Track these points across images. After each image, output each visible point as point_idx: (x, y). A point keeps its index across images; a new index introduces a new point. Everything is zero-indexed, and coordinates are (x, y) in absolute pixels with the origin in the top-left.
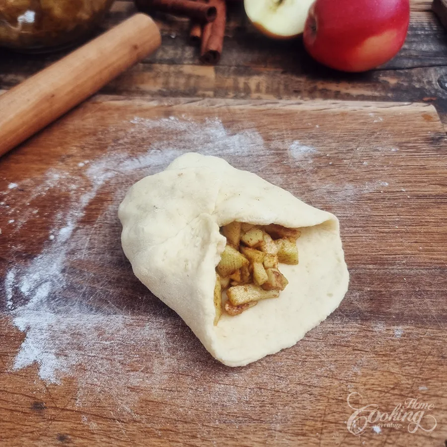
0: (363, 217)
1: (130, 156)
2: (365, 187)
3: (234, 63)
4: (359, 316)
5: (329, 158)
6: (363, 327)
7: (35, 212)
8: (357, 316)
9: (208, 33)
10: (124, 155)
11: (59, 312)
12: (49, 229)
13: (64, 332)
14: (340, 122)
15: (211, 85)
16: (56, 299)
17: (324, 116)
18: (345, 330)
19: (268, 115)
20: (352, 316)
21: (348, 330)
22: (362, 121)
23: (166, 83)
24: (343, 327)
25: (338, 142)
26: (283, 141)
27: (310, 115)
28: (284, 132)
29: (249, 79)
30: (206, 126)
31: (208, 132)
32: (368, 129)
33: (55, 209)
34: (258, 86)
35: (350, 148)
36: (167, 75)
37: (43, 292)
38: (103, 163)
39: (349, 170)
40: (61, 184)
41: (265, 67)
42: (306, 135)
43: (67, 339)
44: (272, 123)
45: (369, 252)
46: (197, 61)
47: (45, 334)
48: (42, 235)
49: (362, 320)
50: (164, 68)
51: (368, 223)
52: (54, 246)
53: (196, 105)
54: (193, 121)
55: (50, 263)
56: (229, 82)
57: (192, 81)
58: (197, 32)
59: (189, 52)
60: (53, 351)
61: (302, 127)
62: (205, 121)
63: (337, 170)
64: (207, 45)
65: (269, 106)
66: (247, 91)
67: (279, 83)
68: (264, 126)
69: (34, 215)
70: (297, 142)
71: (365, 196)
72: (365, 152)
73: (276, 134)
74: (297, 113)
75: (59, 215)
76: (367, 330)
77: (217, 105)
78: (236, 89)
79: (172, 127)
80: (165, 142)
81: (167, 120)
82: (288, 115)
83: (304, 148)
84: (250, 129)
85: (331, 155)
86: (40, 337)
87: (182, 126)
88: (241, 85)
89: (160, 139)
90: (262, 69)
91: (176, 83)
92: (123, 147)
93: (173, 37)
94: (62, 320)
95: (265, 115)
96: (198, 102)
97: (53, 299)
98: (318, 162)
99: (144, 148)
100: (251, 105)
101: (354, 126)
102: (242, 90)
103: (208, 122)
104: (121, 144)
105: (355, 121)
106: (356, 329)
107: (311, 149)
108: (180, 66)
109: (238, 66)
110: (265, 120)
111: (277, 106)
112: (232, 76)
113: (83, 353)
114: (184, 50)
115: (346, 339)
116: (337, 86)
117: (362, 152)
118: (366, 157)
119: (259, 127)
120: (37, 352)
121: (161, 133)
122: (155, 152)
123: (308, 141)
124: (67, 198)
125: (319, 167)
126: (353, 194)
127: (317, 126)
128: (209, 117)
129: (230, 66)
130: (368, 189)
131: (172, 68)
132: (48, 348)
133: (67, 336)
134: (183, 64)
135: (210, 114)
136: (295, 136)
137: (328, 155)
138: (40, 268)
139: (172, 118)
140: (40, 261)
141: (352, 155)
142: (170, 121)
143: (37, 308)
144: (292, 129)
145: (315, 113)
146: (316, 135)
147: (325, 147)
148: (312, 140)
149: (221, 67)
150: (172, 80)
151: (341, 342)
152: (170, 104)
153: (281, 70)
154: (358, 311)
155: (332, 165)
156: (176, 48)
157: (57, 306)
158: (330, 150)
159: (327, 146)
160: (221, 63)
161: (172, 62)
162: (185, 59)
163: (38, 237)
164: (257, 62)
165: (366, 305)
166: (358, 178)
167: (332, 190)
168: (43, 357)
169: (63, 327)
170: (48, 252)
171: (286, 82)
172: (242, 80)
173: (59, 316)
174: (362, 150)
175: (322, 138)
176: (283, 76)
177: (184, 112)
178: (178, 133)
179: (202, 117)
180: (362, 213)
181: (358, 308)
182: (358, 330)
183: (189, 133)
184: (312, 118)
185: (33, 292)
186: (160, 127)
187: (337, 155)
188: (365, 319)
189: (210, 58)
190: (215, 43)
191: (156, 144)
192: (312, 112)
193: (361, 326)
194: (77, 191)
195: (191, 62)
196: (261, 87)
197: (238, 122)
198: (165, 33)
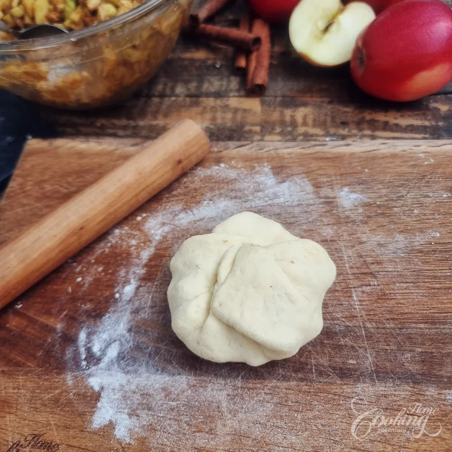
0: (414, 271)
1: (185, 209)
2: (416, 238)
3: (279, 93)
4: (411, 379)
5: (379, 206)
6: (415, 390)
7: (100, 269)
8: (408, 379)
9: (253, 64)
10: (178, 207)
11: (128, 372)
12: (113, 287)
13: (134, 392)
14: (389, 165)
15: (258, 119)
16: (126, 359)
17: (373, 158)
18: (397, 393)
19: (316, 159)
20: (404, 379)
21: (400, 393)
22: (412, 163)
23: (214, 119)
24: (395, 391)
25: (388, 188)
26: (332, 188)
27: (359, 158)
28: (334, 178)
29: (295, 111)
30: (255, 173)
31: (258, 180)
32: (419, 172)
33: (119, 266)
34: (305, 118)
35: (400, 194)
36: (214, 109)
37: (113, 352)
38: (159, 216)
39: (400, 219)
40: (122, 240)
41: (311, 97)
42: (355, 180)
43: (138, 399)
44: (320, 168)
45: (420, 310)
46: (242, 93)
47: (118, 395)
48: (108, 293)
49: (414, 383)
50: (211, 102)
51: (418, 279)
52: (120, 304)
53: (244, 150)
54: (242, 168)
55: (117, 322)
56: (276, 116)
57: (239, 116)
58: (242, 63)
59: (234, 83)
60: (126, 411)
61: (351, 171)
62: (254, 168)
63: (387, 220)
64: (253, 78)
65: (318, 149)
66: (294, 124)
67: (326, 115)
68: (313, 171)
69: (100, 273)
70: (346, 189)
71: (416, 248)
72: (416, 198)
73: (325, 180)
74: (345, 155)
75: (122, 273)
76: (418, 394)
77: (265, 150)
78: (283, 123)
79: (223, 175)
80: (217, 192)
81: (217, 167)
82: (337, 159)
83: (353, 196)
84: (298, 176)
85: (382, 203)
86: (113, 397)
87: (232, 174)
88: (288, 119)
89: (212, 189)
90: (308, 99)
91: (223, 118)
92: (177, 198)
93: (218, 66)
94: (131, 380)
95: (314, 159)
96: (247, 147)
97: (123, 359)
98: (367, 210)
99: (197, 200)
100: (299, 147)
101: (404, 169)
102: (288, 123)
103: (257, 169)
104: (175, 196)
105: (405, 163)
106: (407, 393)
107: (361, 196)
108: (226, 99)
109: (284, 96)
110: (314, 165)
111: (326, 149)
112: (278, 109)
113: (153, 414)
114: (229, 81)
115: (398, 403)
116: (386, 116)
117: (413, 198)
118: (417, 204)
119: (308, 173)
120: (111, 412)
121: (212, 182)
122: (208, 203)
123: (358, 188)
124: (129, 254)
125: (369, 217)
126: (403, 246)
127: (367, 170)
128: (258, 163)
129: (276, 97)
130: (419, 240)
131: (219, 102)
132: (121, 408)
133: (137, 396)
134: (229, 97)
135: (259, 160)
136: (344, 182)
137: (378, 203)
138: (109, 327)
139: (223, 165)
140: (108, 320)
141: (402, 202)
142: (221, 169)
143: (109, 369)
144: (341, 175)
145: (365, 155)
146: (366, 181)
147: (374, 194)
148: (362, 186)
149: (266, 98)
150: (219, 115)
151: (393, 406)
152: (219, 150)
153: (327, 100)
154: (409, 374)
155: (383, 214)
156: (221, 79)
157: (127, 365)
158: (380, 197)
159: (376, 193)
160: (267, 94)
161: (218, 95)
162: (231, 91)
163: (105, 295)
164: (303, 92)
165: (417, 367)
166: (409, 228)
167: (382, 243)
168: (117, 417)
169: (133, 387)
170: (115, 311)
171: (333, 112)
172: (288, 113)
173: (129, 377)
174: (412, 197)
175: (372, 184)
176: (329, 107)
177: (234, 158)
178: (229, 182)
179: (252, 162)
180: (413, 266)
181: (410, 370)
182: (410, 393)
183: (239, 182)
184: (361, 161)
185: (104, 351)
186: (211, 176)
187: (386, 203)
188: (416, 382)
189: (256, 91)
190: (261, 77)
191: (209, 195)
192: (362, 155)
193: (413, 389)
194: (138, 246)
195: (236, 94)
196: (307, 120)
197: (287, 167)
198: (210, 62)
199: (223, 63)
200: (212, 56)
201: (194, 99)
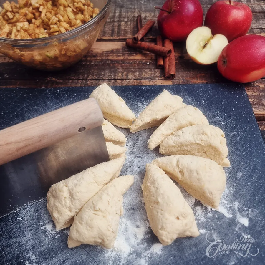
9: (168, 63)
50: (147, 82)
64: (169, 71)
93: (148, 63)
109: (184, 80)
114: (155, 71)
129: (180, 80)
131: (151, 82)
134: (156, 80)
149: (175, 81)
160: (175, 78)
161: (150, 79)
164: (193, 78)
189: (170, 78)
198: (144, 61)
199: (151, 62)
200: (144, 58)
201: (138, 81)
